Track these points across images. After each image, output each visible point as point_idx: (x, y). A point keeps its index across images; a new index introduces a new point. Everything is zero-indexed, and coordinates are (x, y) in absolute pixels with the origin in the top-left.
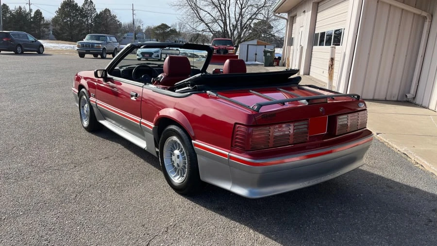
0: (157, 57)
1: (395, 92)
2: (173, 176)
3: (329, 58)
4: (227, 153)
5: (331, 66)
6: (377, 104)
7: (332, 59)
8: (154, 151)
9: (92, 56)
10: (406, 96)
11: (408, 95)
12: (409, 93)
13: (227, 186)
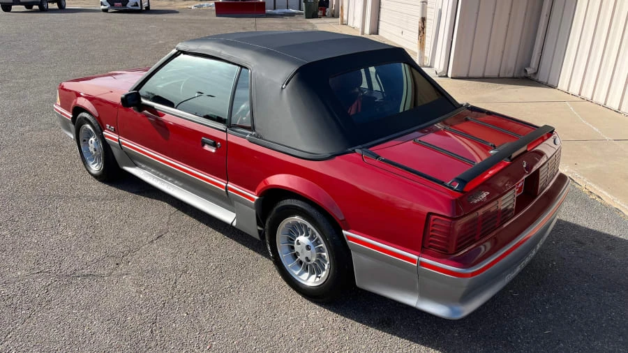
0: (134, 6)
1: (511, 65)
2: (297, 273)
3: (418, 19)
4: (415, 257)
5: (422, 30)
6: (491, 84)
7: (423, 20)
8: (253, 229)
9: (23, 8)
10: (526, 71)
11: (528, 70)
12: (529, 66)
13: (411, 300)
